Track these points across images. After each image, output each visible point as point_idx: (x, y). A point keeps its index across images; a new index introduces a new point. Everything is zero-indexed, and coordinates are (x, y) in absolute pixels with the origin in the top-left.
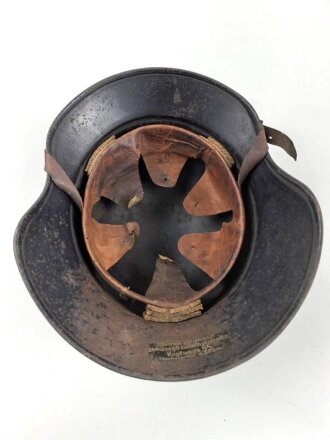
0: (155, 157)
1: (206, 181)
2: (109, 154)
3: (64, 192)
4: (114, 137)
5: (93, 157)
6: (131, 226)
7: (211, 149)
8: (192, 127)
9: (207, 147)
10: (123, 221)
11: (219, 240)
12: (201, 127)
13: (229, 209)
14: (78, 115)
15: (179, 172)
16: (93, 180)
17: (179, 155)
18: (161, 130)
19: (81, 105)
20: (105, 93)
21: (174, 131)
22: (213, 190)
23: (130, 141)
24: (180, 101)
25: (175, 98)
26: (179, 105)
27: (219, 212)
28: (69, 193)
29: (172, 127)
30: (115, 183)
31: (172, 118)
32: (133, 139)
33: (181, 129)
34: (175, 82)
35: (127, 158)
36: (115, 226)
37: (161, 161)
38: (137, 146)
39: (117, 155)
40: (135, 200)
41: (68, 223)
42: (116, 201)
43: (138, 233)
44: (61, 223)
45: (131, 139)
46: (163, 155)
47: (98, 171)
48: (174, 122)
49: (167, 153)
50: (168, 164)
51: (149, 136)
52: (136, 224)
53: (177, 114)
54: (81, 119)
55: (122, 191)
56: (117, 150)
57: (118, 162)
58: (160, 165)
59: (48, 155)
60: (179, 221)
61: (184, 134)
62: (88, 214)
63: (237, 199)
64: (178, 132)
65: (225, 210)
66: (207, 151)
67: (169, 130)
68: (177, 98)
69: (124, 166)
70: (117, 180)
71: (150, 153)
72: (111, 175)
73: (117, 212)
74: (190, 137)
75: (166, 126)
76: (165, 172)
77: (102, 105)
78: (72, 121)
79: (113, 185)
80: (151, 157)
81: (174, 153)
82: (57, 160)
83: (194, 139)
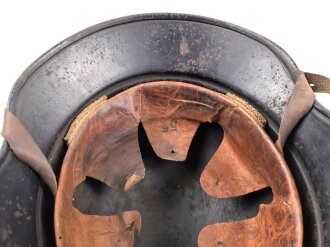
0: (159, 124)
1: (225, 152)
2: (98, 117)
3: (29, 167)
4: (105, 97)
5: (76, 121)
6: (129, 216)
7: (233, 107)
8: (204, 83)
9: (226, 105)
10: (117, 211)
11: (258, 231)
12: (217, 82)
13: (263, 186)
14: (58, 67)
15: (189, 142)
16: (75, 151)
17: (189, 120)
18: (166, 88)
19: (62, 55)
20: (94, 42)
21: (182, 88)
22: (237, 162)
23: (126, 102)
24: (187, 51)
25: (181, 48)
26: (187, 57)
27: (249, 190)
28: (37, 168)
29: (180, 84)
30: (107, 158)
31: (178, 74)
32: (131, 99)
33: (190, 86)
34: (181, 29)
35: (122, 123)
36: (107, 218)
37: (166, 130)
38: (136, 109)
39: (108, 119)
40: (133, 179)
41: (33, 214)
42: (108, 183)
43: (139, 226)
44: (18, 214)
45: (128, 99)
46: (169, 122)
47: (82, 139)
48: (181, 78)
49: (174, 119)
50: (175, 133)
51: (151, 96)
52: (136, 213)
53: (185, 68)
54: (61, 73)
55: (116, 169)
56: (110, 113)
57: (111, 129)
58: (164, 134)
59: (10, 114)
60: (193, 208)
61: (194, 92)
62: (64, 198)
63: (279, 169)
64: (188, 89)
65: (258, 187)
66: (227, 110)
67: (176, 87)
68: (184, 49)
69: (119, 134)
70: (109, 154)
71: (152, 120)
72: (101, 148)
73: (110, 199)
74: (203, 95)
75: (171, 83)
76: (172, 143)
77: (90, 57)
78: (49, 74)
79: (104, 161)
80: (153, 124)
81: (183, 118)
82: (23, 122)
83: (209, 96)
